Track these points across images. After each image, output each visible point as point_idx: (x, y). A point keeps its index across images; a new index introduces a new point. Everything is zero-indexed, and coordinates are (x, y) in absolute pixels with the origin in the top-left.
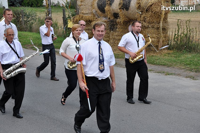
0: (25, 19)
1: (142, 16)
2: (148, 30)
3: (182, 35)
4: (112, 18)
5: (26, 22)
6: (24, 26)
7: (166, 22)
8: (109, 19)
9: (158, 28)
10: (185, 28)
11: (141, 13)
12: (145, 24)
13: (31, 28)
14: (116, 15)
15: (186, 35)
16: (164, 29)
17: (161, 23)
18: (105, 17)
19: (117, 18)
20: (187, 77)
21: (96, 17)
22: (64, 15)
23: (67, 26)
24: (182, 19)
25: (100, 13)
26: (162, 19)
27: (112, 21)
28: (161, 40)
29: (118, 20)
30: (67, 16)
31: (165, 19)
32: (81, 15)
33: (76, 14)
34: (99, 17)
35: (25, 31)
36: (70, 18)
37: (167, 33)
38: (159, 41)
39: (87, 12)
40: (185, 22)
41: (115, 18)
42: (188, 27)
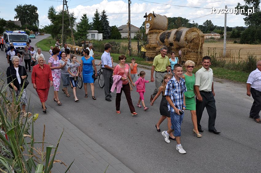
0: (115, 47)
1: (188, 45)
2: (192, 53)
3: (211, 56)
4: (169, 46)
5: (115, 48)
6: (115, 50)
7: (202, 49)
8: (167, 46)
9: (197, 52)
10: (213, 52)
11: (187, 43)
12: (190, 50)
13: (118, 51)
14: (171, 44)
15: (213, 57)
16: (201, 53)
17: (199, 50)
18: (164, 45)
19: (172, 46)
20: (217, 82)
21: (159, 45)
22: (138, 44)
23: (141, 50)
24: (211, 47)
25: (161, 43)
26: (200, 47)
27: (169, 48)
28: (199, 59)
29: (173, 47)
30: (140, 45)
31: (202, 47)
32: (150, 44)
33: (147, 43)
34: (160, 45)
35: (115, 53)
36: (143, 46)
37: (202, 55)
38: (197, 60)
39: (154, 42)
40: (213, 49)
41: (171, 46)
42: (214, 52)
